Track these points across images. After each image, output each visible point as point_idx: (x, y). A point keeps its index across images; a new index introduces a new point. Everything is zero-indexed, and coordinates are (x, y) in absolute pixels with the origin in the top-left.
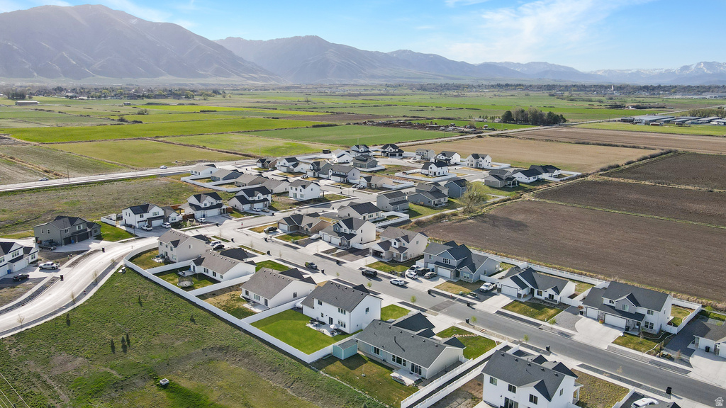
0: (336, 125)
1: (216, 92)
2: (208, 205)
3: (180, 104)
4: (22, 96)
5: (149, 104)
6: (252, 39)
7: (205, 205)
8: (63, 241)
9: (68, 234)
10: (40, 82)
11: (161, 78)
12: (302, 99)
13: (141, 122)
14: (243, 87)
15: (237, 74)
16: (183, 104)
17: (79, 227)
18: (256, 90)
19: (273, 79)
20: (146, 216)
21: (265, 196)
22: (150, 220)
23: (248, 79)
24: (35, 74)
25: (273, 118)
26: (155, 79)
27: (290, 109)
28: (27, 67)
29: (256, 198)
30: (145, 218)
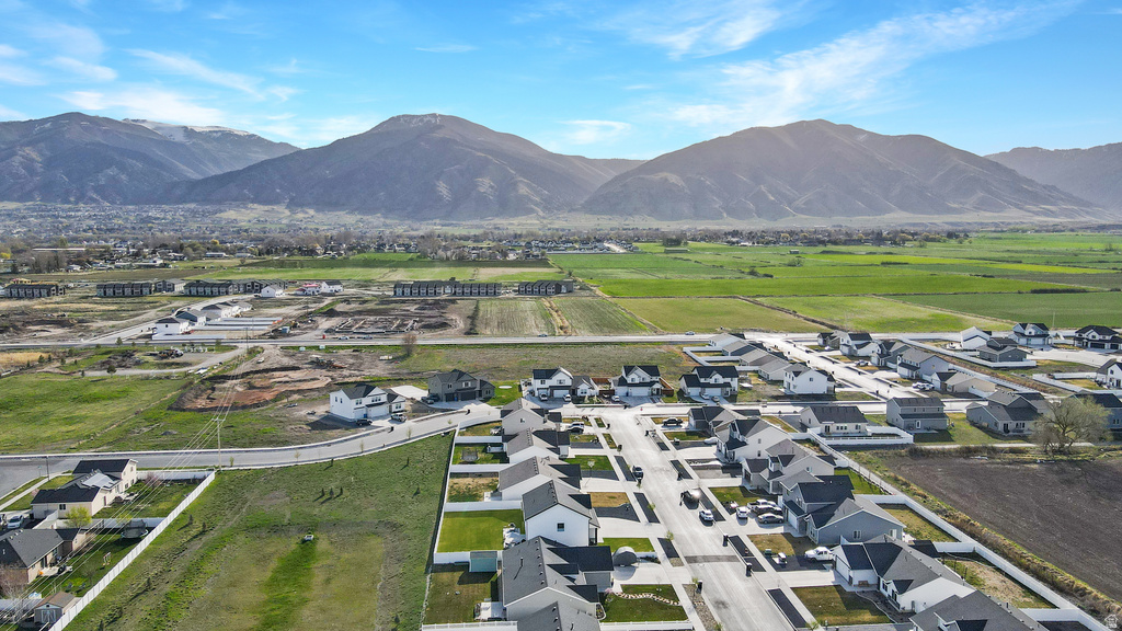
0: (1084, 291)
1: (951, 235)
2: (637, 381)
3: (871, 253)
4: (677, 242)
5: (824, 252)
6: (1060, 148)
7: (632, 380)
8: (444, 398)
9: (452, 390)
10: (728, 224)
11: (887, 216)
12: (1099, 246)
13: (771, 276)
14: (1011, 227)
15: (1017, 206)
16: (875, 253)
17: (467, 384)
18: (1037, 231)
19: (1088, 213)
20: (549, 383)
21: (728, 380)
22: (553, 388)
23: (1037, 214)
24: (725, 215)
25: (984, 276)
26: (878, 217)
27: (1048, 263)
28: (717, 206)
29: (712, 381)
30: (546, 385)
